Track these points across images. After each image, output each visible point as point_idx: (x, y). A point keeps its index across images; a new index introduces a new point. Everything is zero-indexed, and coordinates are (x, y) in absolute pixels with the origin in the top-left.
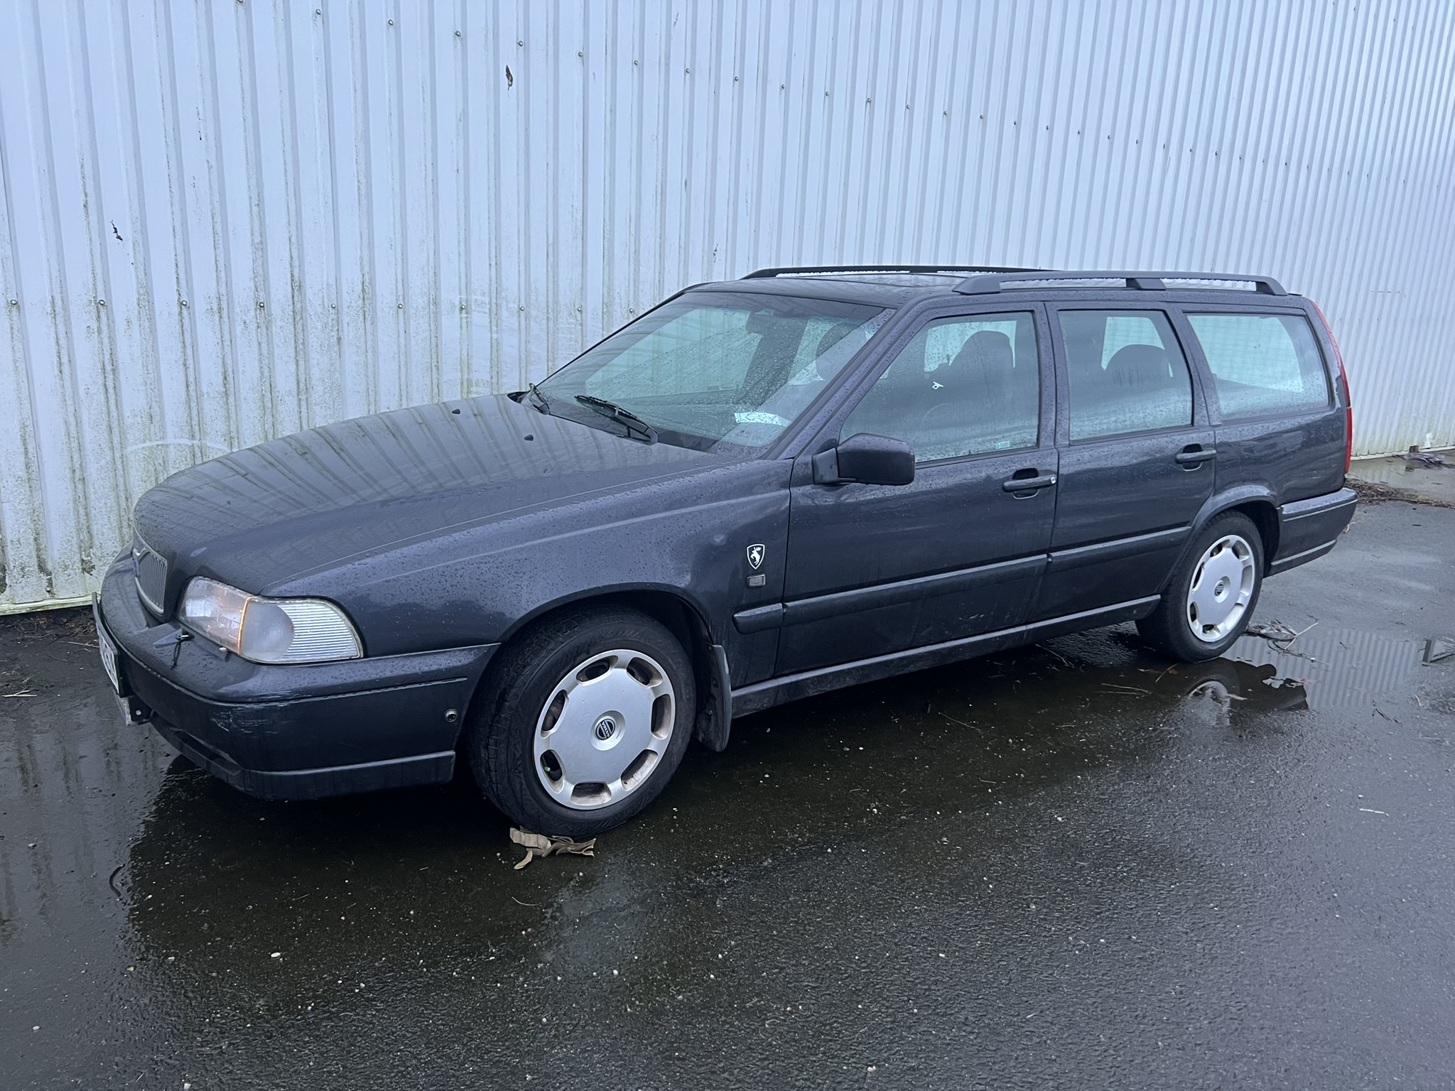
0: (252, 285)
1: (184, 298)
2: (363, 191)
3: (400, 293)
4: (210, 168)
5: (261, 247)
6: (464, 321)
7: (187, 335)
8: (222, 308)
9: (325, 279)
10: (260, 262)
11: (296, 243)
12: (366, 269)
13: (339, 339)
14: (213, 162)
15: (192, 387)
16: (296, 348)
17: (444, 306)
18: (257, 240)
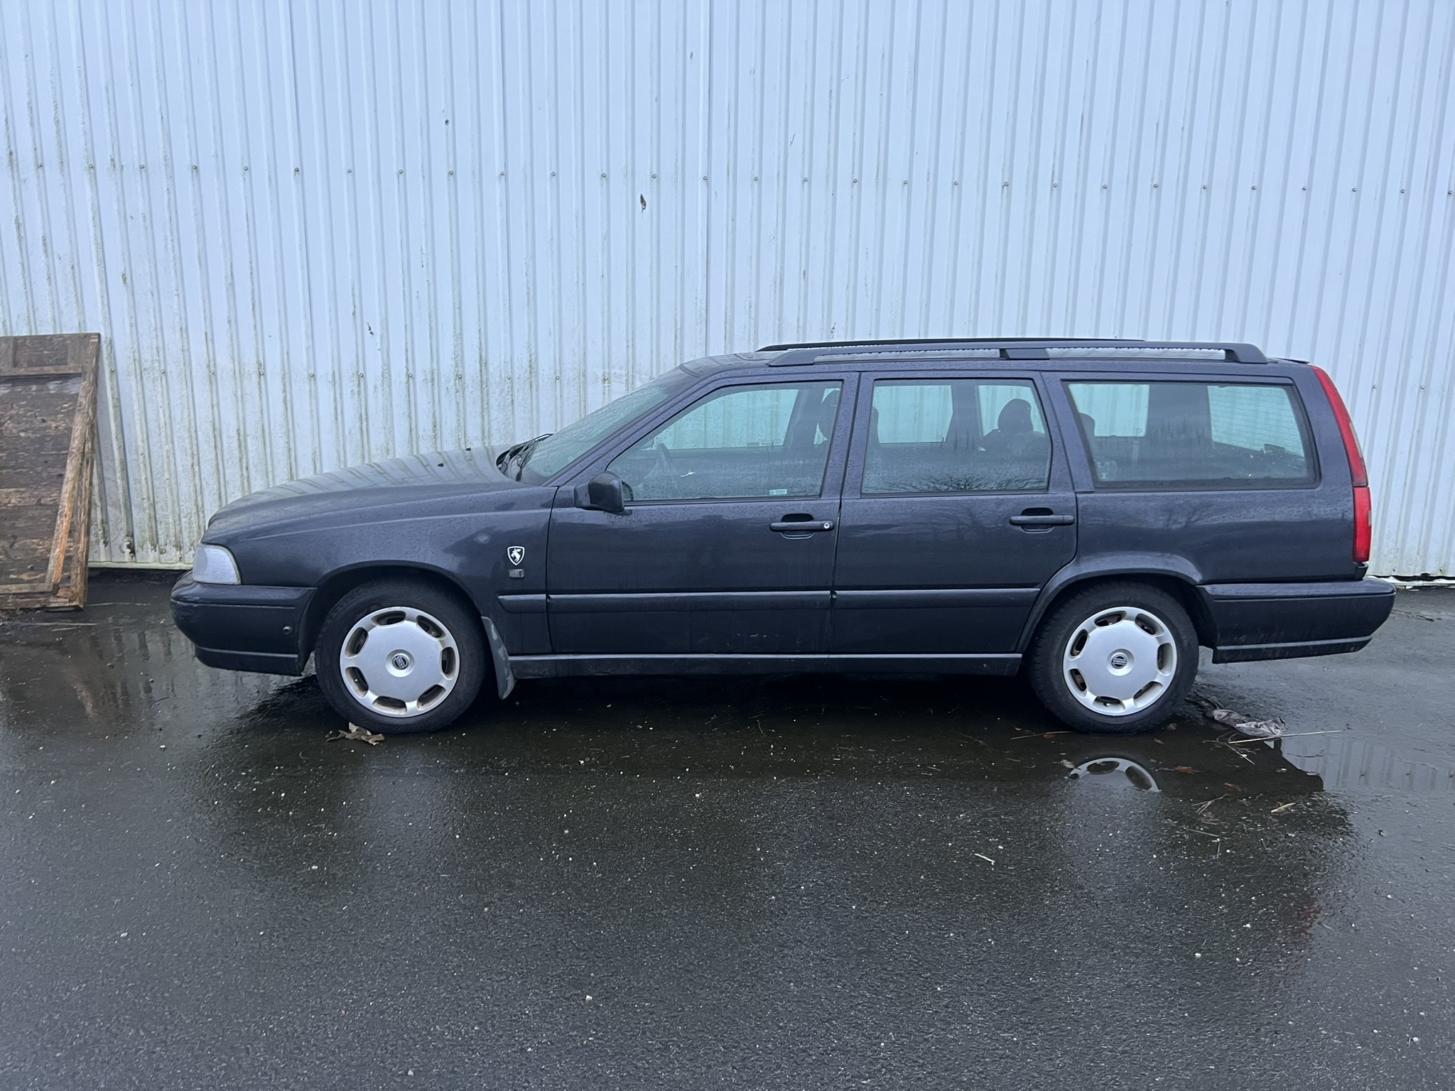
0: (453, 363)
1: (411, 372)
2: (531, 295)
3: (558, 368)
4: (429, 285)
5: (459, 337)
6: (607, 389)
7: (412, 397)
8: (433, 379)
9: (503, 358)
10: (459, 347)
11: (483, 333)
12: (533, 351)
13: (513, 401)
14: (431, 282)
15: (414, 432)
16: (482, 406)
17: (590, 379)
18: (458, 332)
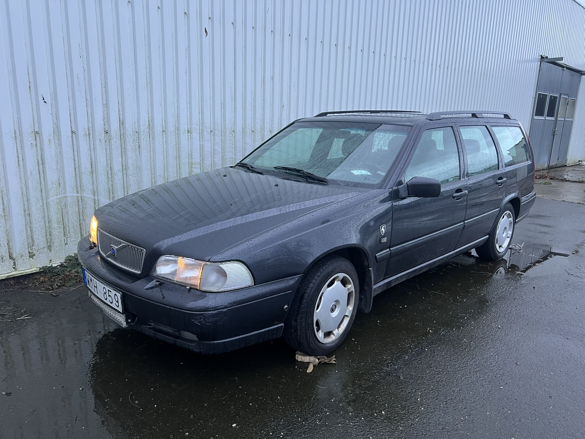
0: (103, 123)
1: (74, 129)
2: (148, 81)
3: (164, 125)
4: (84, 70)
5: (106, 105)
6: (189, 137)
7: (75, 146)
8: (90, 134)
9: (133, 120)
10: (106, 112)
11: (121, 104)
12: (150, 115)
13: (139, 146)
14: (86, 68)
15: (77, 170)
16: (121, 150)
17: (182, 132)
18: (105, 103)
